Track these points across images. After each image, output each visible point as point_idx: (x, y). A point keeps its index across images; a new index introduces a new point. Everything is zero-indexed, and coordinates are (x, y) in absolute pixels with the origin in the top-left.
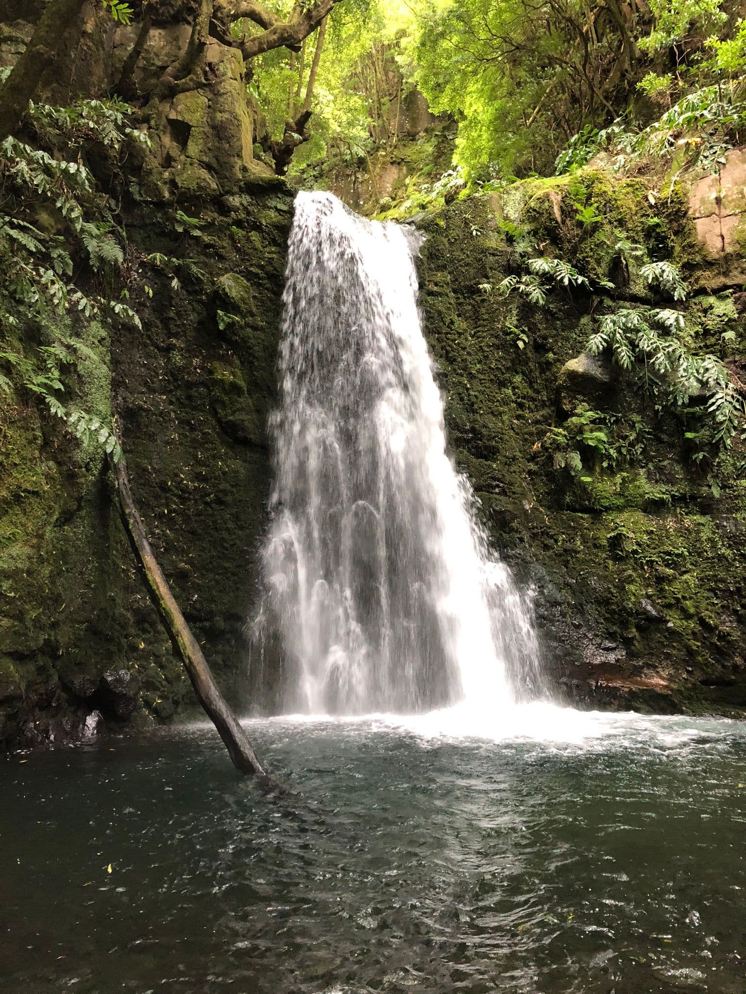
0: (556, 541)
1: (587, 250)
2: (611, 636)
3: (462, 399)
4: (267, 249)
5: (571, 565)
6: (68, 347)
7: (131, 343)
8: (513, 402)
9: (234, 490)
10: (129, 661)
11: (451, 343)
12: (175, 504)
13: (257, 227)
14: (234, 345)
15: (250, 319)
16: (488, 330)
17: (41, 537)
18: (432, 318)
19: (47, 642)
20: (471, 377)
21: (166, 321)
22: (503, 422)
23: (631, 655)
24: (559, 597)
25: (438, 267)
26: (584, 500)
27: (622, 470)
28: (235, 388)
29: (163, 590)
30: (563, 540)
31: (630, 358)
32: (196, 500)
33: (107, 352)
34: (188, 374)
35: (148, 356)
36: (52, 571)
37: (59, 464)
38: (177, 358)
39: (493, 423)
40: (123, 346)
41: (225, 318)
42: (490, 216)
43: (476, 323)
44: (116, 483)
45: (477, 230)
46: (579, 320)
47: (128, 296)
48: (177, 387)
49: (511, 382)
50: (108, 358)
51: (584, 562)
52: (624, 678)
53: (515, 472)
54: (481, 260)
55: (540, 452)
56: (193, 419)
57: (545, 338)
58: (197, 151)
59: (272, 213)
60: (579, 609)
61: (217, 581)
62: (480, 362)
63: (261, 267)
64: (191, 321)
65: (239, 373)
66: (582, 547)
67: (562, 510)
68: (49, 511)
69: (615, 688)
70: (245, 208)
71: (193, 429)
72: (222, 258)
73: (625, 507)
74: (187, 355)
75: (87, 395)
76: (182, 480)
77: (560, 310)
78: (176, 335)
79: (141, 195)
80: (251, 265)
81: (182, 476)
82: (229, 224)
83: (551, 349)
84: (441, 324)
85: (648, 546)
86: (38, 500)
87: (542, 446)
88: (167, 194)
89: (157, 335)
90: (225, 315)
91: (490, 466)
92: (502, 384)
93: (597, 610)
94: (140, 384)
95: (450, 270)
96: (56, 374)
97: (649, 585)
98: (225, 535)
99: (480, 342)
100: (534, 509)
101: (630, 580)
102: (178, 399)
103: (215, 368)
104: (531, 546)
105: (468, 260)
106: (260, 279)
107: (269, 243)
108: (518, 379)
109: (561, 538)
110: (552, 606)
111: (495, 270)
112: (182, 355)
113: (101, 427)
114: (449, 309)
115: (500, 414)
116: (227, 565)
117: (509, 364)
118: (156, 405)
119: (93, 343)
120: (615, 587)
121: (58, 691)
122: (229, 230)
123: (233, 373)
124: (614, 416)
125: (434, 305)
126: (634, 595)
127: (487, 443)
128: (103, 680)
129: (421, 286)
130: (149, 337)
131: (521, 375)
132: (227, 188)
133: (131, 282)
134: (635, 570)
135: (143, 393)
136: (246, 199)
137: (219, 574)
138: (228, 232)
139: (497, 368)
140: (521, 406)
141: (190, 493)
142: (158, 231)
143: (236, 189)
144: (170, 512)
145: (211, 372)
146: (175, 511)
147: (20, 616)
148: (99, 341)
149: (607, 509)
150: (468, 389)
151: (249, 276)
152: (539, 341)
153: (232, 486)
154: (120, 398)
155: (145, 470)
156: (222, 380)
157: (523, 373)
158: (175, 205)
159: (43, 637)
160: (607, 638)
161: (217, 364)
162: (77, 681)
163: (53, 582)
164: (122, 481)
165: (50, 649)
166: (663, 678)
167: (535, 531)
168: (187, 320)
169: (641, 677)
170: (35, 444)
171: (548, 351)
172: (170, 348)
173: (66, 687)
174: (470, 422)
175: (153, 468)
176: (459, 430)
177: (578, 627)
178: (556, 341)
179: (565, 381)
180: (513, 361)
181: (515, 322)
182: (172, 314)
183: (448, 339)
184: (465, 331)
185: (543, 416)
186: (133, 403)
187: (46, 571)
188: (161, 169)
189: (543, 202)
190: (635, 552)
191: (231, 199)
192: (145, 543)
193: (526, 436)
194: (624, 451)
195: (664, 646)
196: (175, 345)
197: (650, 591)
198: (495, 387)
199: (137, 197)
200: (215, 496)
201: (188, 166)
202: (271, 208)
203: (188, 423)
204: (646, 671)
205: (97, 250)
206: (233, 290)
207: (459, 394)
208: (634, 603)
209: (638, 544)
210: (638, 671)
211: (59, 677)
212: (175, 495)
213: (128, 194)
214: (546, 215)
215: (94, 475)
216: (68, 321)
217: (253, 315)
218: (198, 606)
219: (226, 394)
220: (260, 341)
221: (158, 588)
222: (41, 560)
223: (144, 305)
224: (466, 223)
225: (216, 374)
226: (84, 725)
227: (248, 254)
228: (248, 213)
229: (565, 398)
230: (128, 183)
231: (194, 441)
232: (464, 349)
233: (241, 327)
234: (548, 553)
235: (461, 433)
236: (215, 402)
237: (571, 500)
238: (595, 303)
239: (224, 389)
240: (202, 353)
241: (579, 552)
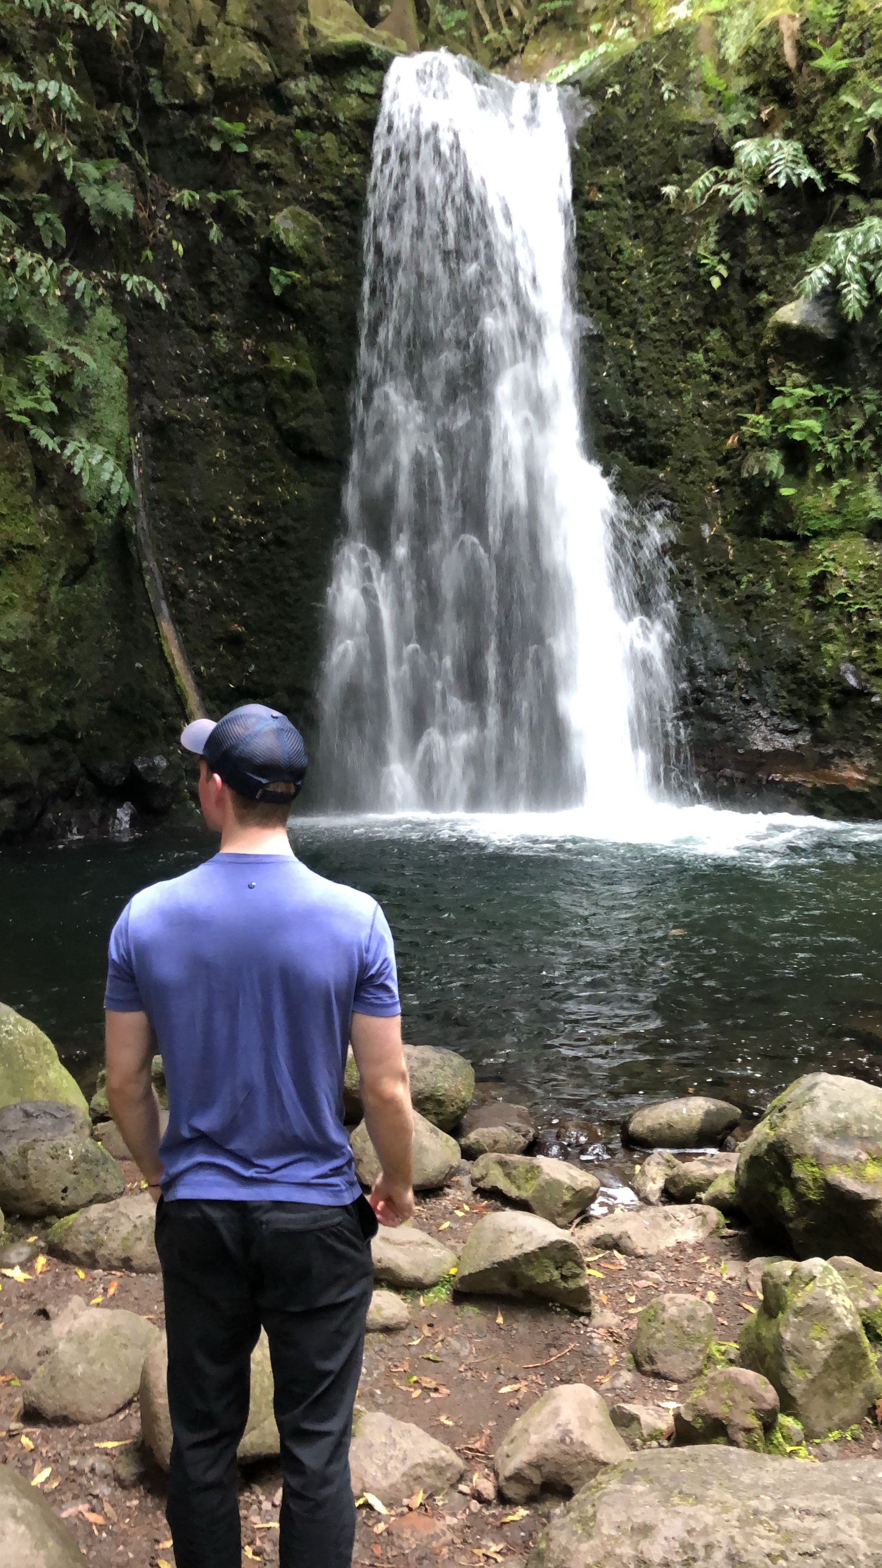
0: (739, 583)
1: (825, 119)
2: (794, 714)
3: (623, 374)
4: (347, 160)
5: (754, 617)
6: (62, 352)
7: (157, 326)
8: (705, 372)
9: (298, 526)
10: (168, 745)
11: (614, 284)
12: (223, 546)
13: (331, 125)
14: (296, 316)
15: (318, 274)
16: (674, 260)
17: (44, 600)
18: (589, 245)
19: (61, 723)
20: (641, 338)
21: (205, 288)
22: (683, 406)
23: (818, 740)
24: (725, 661)
25: (608, 158)
26: (787, 522)
27: (844, 476)
28: (298, 381)
29: (179, 663)
30: (748, 582)
31: (859, 301)
32: (249, 541)
33: (122, 347)
34: (237, 363)
35: (181, 342)
36: (59, 642)
37: (61, 507)
38: (222, 342)
39: (669, 410)
40: (146, 333)
41: (282, 279)
42: (693, 63)
43: (656, 249)
44: (134, 528)
45: (671, 91)
46: (812, 235)
47: (151, 258)
48: (223, 384)
49: (702, 342)
50: (123, 355)
51: (772, 612)
52: (805, 770)
53: (693, 482)
54: (670, 143)
55: (735, 450)
56: (245, 428)
57: (756, 269)
58: (240, 12)
59: (353, 101)
60: (755, 679)
61: (279, 649)
62: (655, 313)
63: (337, 191)
64: (240, 284)
65: (306, 358)
66: (773, 591)
67: (757, 535)
68: (52, 567)
69: (794, 782)
70: (315, 97)
71: (245, 442)
72: (280, 182)
73: (842, 531)
74: (234, 335)
75: (93, 412)
76: (231, 514)
77: (784, 221)
78: (219, 308)
79: (165, 96)
80: (323, 189)
81: (231, 509)
82: (289, 128)
83: (763, 287)
84: (604, 254)
85: (864, 588)
86: (36, 556)
87: (739, 440)
88: (200, 90)
89: (194, 309)
90: (281, 274)
91: (654, 477)
92: (689, 346)
93: (779, 679)
94: (172, 385)
95: (626, 161)
96: (47, 392)
97: (854, 645)
98: (287, 587)
99: (661, 280)
100: (716, 537)
101: (830, 638)
102: (225, 401)
103: (272, 352)
104: (702, 591)
105: (653, 145)
106: (334, 209)
107: (350, 150)
108: (714, 336)
109: (745, 579)
110: (716, 674)
111: (692, 158)
112: (228, 337)
113: (104, 460)
114: (618, 228)
115: (680, 393)
116: (289, 626)
117: (700, 314)
118: (194, 412)
119: (100, 338)
120: (808, 647)
121: (82, 780)
122: (292, 135)
123: (296, 358)
124: (840, 392)
125: (594, 224)
126: (832, 657)
127: (654, 441)
128: (134, 769)
129: (577, 194)
130: (183, 316)
131: (718, 329)
132: (285, 69)
133: (154, 236)
134: (839, 622)
135: (176, 397)
136: (315, 81)
137: (281, 638)
138: (289, 140)
139: (682, 321)
140: (716, 377)
141: (241, 532)
142: (191, 148)
143: (300, 68)
144: (216, 558)
145: (266, 359)
146: (222, 557)
147: (24, 695)
148: (110, 334)
149: (816, 534)
150: (633, 358)
151: (318, 207)
152: (749, 273)
153: (296, 520)
154: (145, 407)
155: (182, 504)
156: (281, 371)
157: (724, 327)
158: (212, 107)
159: (55, 718)
160: (788, 718)
161: (274, 346)
162: (104, 768)
163: (63, 655)
164: (140, 525)
165: (65, 732)
166: (859, 771)
167: (712, 569)
168: (234, 283)
169: (830, 769)
170: (25, 487)
171: (760, 289)
172: (211, 328)
173: (92, 776)
174: (631, 410)
175: (193, 501)
176: (612, 424)
177: (747, 703)
178: (773, 274)
179: (773, 340)
180: (706, 309)
181: (713, 246)
182: (213, 277)
183: (612, 278)
184: (639, 263)
185: (745, 393)
186: (162, 412)
187: (53, 640)
188: (191, 48)
189: (769, 35)
190: (843, 597)
191: (292, 85)
192: (164, 605)
193: (719, 426)
194: (848, 447)
195: (865, 728)
196: (218, 323)
197: (855, 652)
198: (677, 352)
199: (160, 99)
200: (274, 535)
201: (228, 39)
202: (351, 92)
203: (239, 434)
204: (836, 760)
205: (99, 200)
206: (291, 235)
207: (620, 366)
208: (829, 669)
209: (850, 587)
210: (825, 761)
211: (83, 765)
212: (221, 535)
213: (148, 97)
214: (771, 60)
215: (111, 517)
216: (64, 313)
217: (323, 268)
218: (255, 678)
219: (288, 389)
220: (333, 307)
221: (173, 660)
222: (46, 628)
223: (176, 269)
224: (656, 78)
225: (272, 361)
226: (115, 817)
227: (318, 172)
228: (320, 104)
229: (772, 365)
230: (145, 79)
231: (246, 458)
232: (635, 292)
233: (306, 289)
234: (725, 601)
235: (617, 427)
236: (272, 402)
237: (769, 522)
238: (837, 206)
239: (283, 382)
240: (255, 331)
241: (767, 598)
